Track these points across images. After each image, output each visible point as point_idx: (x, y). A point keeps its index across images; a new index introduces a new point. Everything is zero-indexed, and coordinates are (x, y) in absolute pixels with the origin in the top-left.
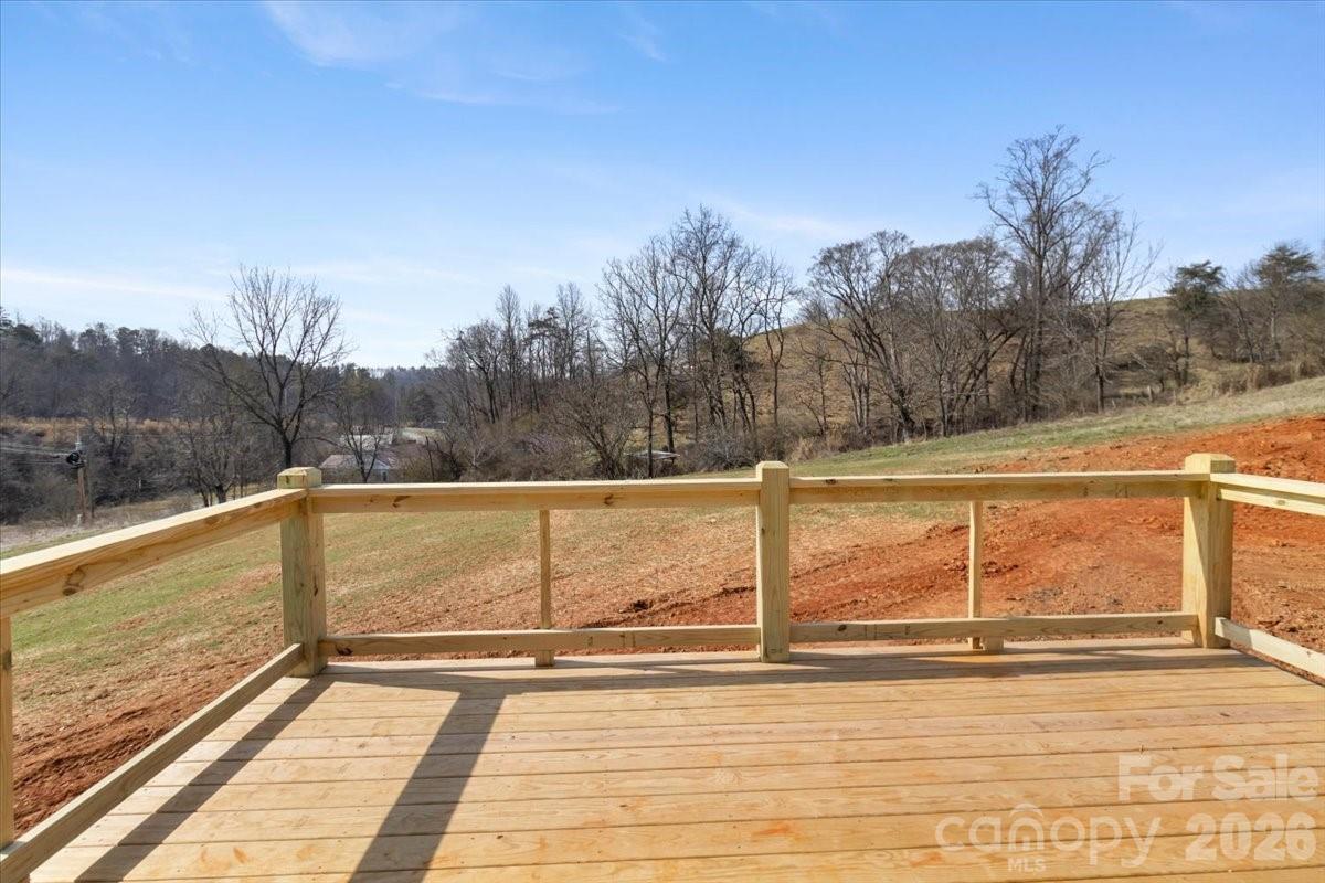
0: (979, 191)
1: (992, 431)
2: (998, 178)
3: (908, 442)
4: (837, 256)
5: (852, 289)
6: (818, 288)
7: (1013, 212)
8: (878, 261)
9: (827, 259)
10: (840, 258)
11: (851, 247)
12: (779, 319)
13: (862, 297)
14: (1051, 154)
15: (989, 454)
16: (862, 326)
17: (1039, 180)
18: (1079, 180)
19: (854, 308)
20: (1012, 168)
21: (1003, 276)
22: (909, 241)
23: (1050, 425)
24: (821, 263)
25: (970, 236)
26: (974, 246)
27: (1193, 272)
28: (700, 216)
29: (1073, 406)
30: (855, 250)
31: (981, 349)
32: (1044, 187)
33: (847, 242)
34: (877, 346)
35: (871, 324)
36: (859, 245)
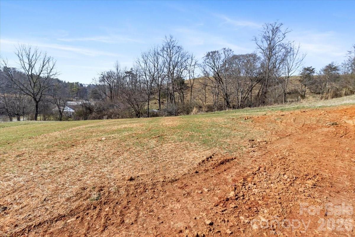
0: (254, 38)
1: (252, 108)
2: (259, 35)
3: (227, 110)
4: (211, 54)
5: (214, 64)
6: (205, 64)
7: (262, 45)
8: (223, 57)
9: (208, 55)
10: (212, 55)
11: (215, 52)
12: (193, 72)
13: (217, 67)
14: (275, 28)
15: (251, 113)
16: (217, 76)
17: (271, 36)
18: (282, 36)
19: (215, 70)
20: (263, 32)
21: (258, 65)
22: (232, 51)
23: (269, 107)
24: (206, 56)
25: (250, 53)
26: (250, 55)
27: (307, 69)
28: (169, 37)
29: (276, 102)
30: (216, 53)
31: (250, 85)
32: (272, 37)
33: (214, 51)
34: (221, 82)
35: (220, 75)
36: (218, 52)
